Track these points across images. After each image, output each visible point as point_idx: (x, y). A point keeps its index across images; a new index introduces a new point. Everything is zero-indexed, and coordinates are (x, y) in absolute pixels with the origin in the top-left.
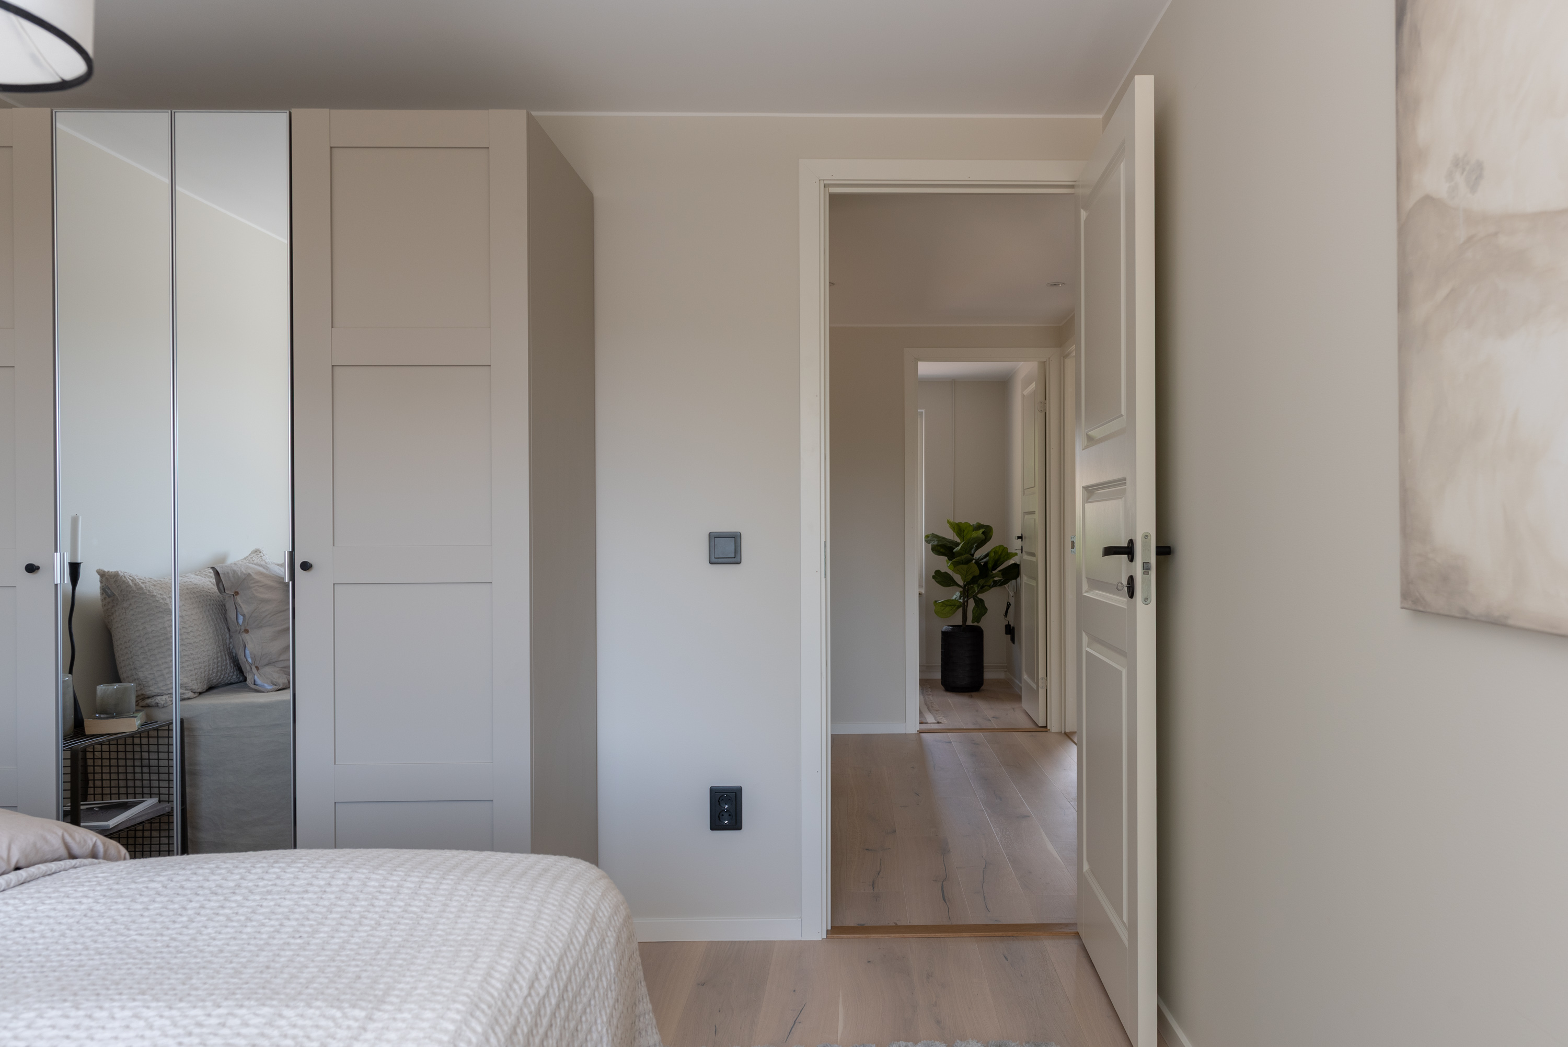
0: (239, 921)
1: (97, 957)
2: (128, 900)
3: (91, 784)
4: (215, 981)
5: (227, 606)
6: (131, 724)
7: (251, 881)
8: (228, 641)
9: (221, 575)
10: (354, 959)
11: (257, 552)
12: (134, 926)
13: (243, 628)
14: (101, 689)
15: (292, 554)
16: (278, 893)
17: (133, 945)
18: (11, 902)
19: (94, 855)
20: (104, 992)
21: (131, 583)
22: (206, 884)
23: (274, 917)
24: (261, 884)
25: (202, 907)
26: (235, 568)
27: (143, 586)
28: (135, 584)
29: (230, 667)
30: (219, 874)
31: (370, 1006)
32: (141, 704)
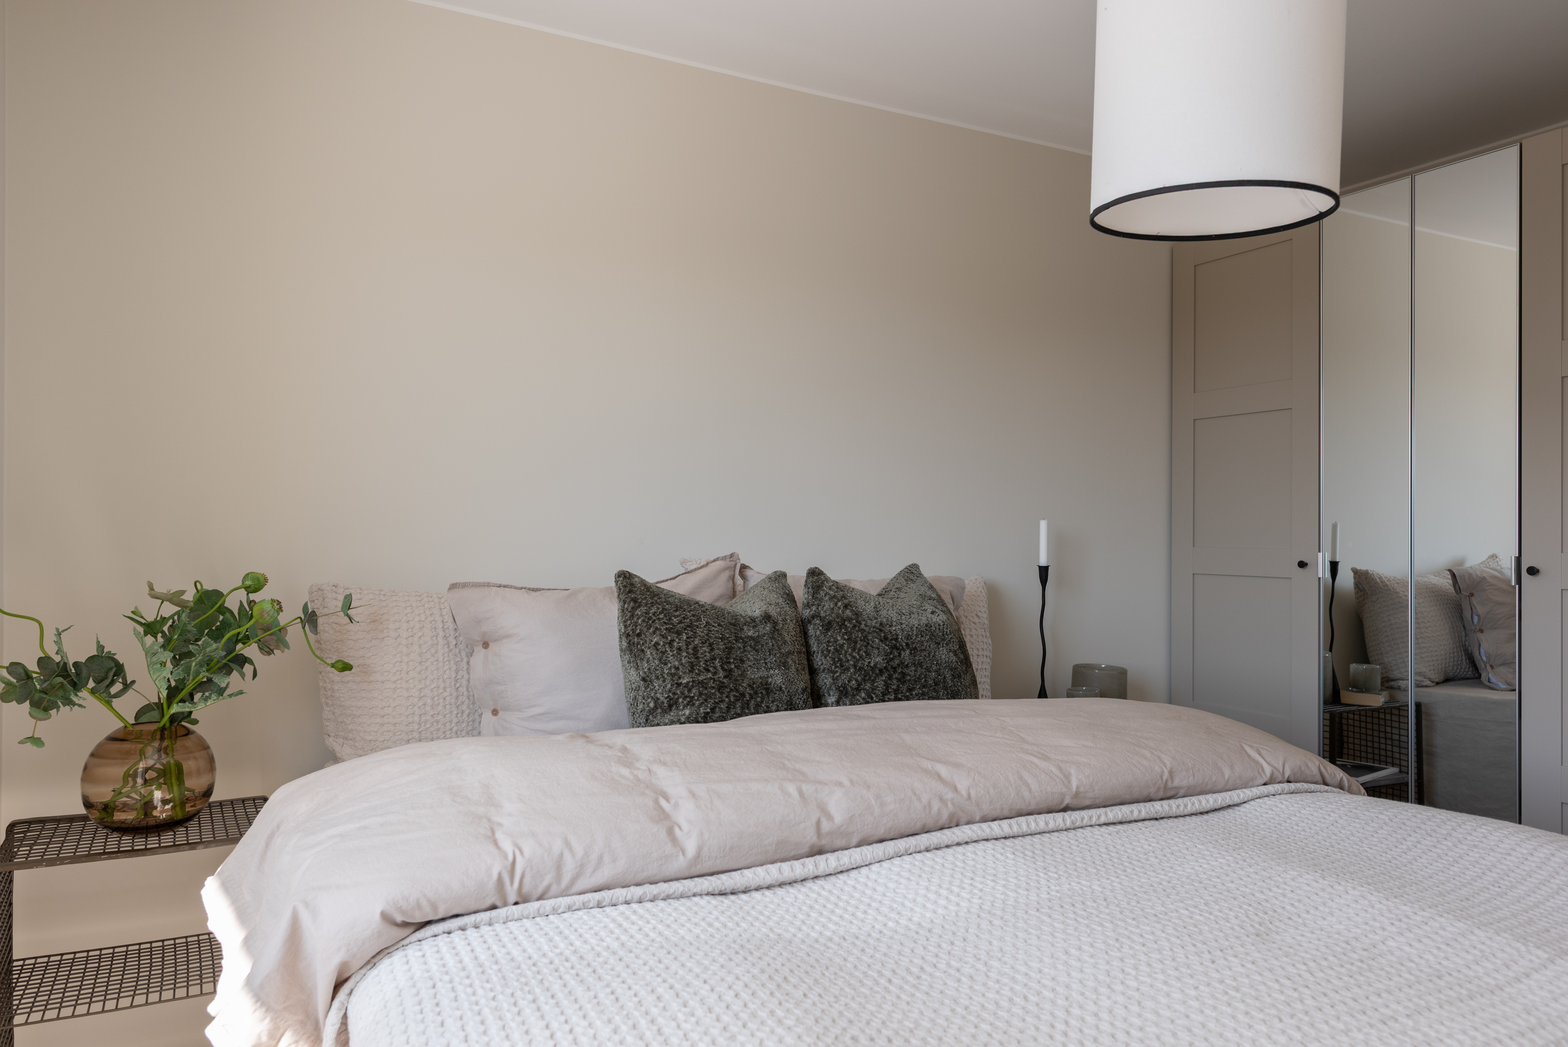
0: (1448, 861)
1: (1339, 854)
2: (1363, 822)
3: (1345, 745)
4: (1423, 894)
5: (1463, 606)
6: (1377, 700)
7: (1461, 833)
8: (1463, 639)
9: (1457, 578)
10: (1546, 917)
11: (1494, 557)
12: (1366, 841)
13: (1478, 628)
14: (1353, 666)
15: (1519, 560)
16: (1484, 849)
17: (1365, 854)
18: (1284, 802)
19: (1341, 787)
20: (1342, 875)
21: (1378, 580)
22: (1423, 826)
23: (1478, 866)
24: (1469, 838)
25: (1419, 842)
26: (1470, 571)
27: (1388, 583)
28: (1382, 582)
29: (1465, 663)
30: (1434, 822)
31: (1553, 952)
32: (1386, 685)
